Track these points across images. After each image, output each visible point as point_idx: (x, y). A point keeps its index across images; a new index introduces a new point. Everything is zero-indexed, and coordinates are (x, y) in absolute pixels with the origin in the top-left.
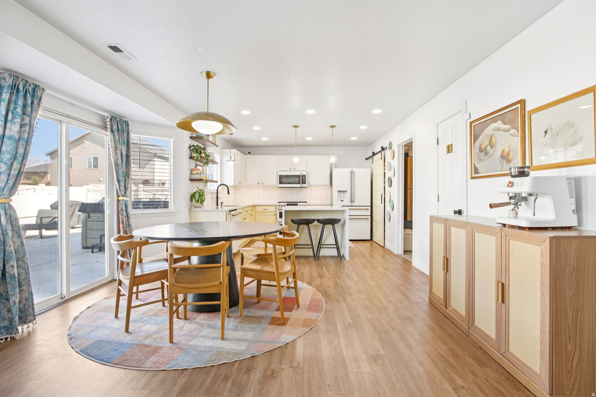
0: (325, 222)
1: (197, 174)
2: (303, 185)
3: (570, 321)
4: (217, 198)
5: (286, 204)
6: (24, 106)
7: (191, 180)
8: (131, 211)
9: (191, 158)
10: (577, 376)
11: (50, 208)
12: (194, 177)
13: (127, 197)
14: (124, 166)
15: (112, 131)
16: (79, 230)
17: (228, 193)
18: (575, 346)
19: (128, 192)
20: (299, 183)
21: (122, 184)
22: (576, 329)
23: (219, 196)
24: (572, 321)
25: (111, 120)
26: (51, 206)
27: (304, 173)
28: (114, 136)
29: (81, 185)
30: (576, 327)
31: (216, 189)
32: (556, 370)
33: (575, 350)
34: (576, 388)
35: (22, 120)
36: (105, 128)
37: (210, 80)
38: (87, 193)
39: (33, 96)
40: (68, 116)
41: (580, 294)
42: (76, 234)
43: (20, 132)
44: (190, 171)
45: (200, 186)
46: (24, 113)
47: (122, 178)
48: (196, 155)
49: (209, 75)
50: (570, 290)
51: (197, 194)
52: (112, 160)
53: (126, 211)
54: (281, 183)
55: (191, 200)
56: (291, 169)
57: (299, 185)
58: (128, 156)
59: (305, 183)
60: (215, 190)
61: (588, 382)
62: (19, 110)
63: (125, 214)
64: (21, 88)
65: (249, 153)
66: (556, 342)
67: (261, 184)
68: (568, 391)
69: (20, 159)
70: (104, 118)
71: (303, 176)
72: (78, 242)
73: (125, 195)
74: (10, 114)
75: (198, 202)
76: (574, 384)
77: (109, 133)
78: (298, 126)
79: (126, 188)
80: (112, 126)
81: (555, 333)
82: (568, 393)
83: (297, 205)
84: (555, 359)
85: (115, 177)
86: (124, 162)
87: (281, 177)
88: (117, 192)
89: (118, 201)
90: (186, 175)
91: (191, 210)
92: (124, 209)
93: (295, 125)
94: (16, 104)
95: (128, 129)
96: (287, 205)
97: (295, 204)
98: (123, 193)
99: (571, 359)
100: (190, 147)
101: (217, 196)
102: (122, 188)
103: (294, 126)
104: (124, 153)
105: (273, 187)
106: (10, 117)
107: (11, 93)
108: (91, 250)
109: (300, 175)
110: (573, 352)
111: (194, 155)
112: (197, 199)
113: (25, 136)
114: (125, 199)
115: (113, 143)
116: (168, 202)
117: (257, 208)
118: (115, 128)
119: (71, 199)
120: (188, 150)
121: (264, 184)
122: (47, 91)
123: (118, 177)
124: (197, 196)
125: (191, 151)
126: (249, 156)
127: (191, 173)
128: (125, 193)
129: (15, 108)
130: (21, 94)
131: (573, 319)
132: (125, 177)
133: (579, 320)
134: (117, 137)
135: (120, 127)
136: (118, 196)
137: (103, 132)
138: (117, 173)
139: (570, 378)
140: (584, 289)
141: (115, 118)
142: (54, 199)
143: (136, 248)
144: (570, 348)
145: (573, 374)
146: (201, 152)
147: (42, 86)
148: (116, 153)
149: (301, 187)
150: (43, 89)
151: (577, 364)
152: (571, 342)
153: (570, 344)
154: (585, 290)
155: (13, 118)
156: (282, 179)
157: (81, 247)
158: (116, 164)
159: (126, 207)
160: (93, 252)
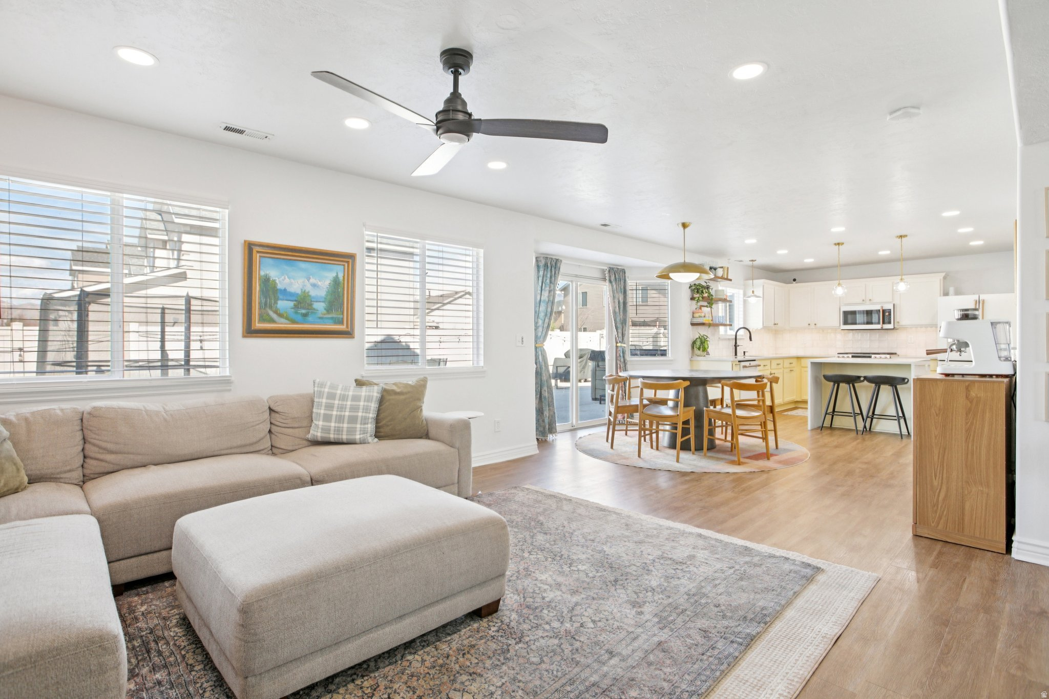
0: (878, 382)
1: (700, 317)
2: (886, 326)
3: (936, 458)
4: (736, 346)
5: (850, 356)
6: (551, 277)
7: (693, 324)
8: (629, 357)
9: (692, 299)
10: (944, 511)
11: (564, 357)
12: (696, 321)
13: (624, 343)
14: (622, 313)
15: (610, 281)
16: (589, 384)
17: (751, 339)
18: (942, 483)
19: (625, 339)
20: (879, 323)
21: (620, 331)
22: (943, 467)
23: (738, 343)
24: (938, 458)
25: (609, 271)
26: (565, 355)
27: (887, 307)
28: (612, 286)
29: (594, 331)
30: (943, 465)
31: (735, 334)
32: (919, 501)
33: (941, 486)
34: (942, 521)
35: (550, 287)
36: (604, 279)
37: (686, 230)
38: (600, 340)
39: (555, 268)
40: (576, 276)
41: (948, 434)
42: (587, 387)
43: (549, 296)
44: (692, 314)
45: (703, 331)
46: (551, 282)
47: (619, 326)
48: (698, 295)
49: (684, 226)
50: (936, 428)
51: (698, 340)
52: (611, 308)
53: (624, 357)
54: (846, 323)
55: (693, 347)
56: (863, 300)
57: (879, 327)
58: (625, 303)
59: (889, 323)
60: (733, 335)
61: (957, 519)
62: (548, 281)
63: (622, 360)
64: (549, 265)
65: (794, 280)
66: (920, 475)
67: (812, 326)
68: (933, 523)
69: (549, 315)
70: (603, 271)
71: (884, 311)
72: (589, 395)
73: (623, 341)
74: (544, 285)
75: (699, 349)
76: (940, 518)
77: (607, 283)
78: (843, 244)
79: (623, 335)
80: (610, 277)
81: (919, 466)
82: (933, 525)
83: (870, 357)
84: (919, 491)
85: (614, 325)
86: (622, 309)
87: (846, 314)
88: (616, 339)
89: (617, 347)
90: (686, 318)
91: (692, 359)
92: (621, 355)
93: (837, 242)
94: (546, 277)
95: (625, 276)
96: (853, 357)
97: (867, 355)
98: (620, 339)
99: (937, 494)
100: (690, 287)
101: (736, 343)
102: (620, 335)
103: (835, 244)
104: (621, 301)
105: (834, 330)
106: (543, 287)
107: (544, 270)
108: (599, 402)
109: (879, 310)
110: (939, 487)
111: (696, 296)
112: (698, 346)
113: (551, 299)
114: (623, 345)
115: (611, 293)
116: (665, 350)
117: (803, 360)
118: (613, 278)
119: (579, 348)
120: (689, 291)
121: (818, 325)
122: (564, 261)
123: (616, 324)
124: (698, 343)
125: (693, 291)
126: (794, 284)
127: (693, 317)
128: (623, 339)
129: (546, 280)
130: (549, 269)
131: (939, 456)
132: (622, 324)
133: (946, 458)
134: (615, 286)
135: (617, 276)
136: (617, 343)
137: (603, 283)
138: (615, 320)
139: (936, 512)
140: (952, 430)
141: (613, 269)
142: (567, 347)
143: (619, 383)
144: (935, 483)
145: (939, 508)
146: (702, 292)
147: (560, 259)
148: (614, 302)
149: (882, 329)
150: (561, 261)
151: (944, 500)
152: (937, 478)
153: (935, 478)
154: (954, 431)
155: (545, 287)
156: (849, 317)
157: (591, 399)
158: (615, 312)
159: (624, 353)
160: (600, 403)
